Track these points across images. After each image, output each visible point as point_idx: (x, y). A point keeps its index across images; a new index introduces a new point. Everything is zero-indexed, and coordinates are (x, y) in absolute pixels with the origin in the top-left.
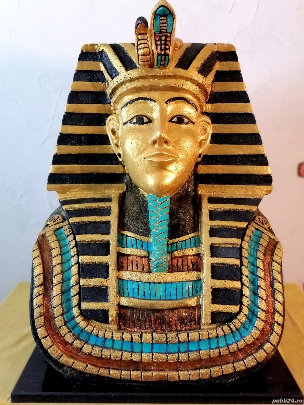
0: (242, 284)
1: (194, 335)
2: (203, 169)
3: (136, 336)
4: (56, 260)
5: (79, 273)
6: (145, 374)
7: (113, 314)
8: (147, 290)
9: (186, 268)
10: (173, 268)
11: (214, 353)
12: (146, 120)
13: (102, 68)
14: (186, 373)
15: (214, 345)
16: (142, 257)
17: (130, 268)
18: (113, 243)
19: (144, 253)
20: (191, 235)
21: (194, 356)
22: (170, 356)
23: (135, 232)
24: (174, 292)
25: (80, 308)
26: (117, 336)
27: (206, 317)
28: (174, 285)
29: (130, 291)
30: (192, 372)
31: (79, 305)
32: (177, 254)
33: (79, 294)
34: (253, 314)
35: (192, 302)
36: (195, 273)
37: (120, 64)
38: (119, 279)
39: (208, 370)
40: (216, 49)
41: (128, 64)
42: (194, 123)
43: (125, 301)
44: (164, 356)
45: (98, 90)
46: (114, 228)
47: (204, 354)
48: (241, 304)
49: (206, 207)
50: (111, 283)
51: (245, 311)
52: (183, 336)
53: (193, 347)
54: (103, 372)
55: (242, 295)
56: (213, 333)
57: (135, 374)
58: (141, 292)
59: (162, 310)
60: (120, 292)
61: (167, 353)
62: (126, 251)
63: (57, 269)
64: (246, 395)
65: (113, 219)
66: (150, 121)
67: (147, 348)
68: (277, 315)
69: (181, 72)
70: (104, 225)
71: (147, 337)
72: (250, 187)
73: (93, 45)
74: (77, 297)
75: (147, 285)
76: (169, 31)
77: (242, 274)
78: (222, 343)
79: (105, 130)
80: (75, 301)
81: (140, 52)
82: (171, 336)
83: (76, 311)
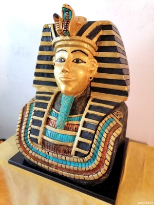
0: (93, 142)
1: (68, 158)
2: (94, 85)
3: (47, 152)
4: (26, 116)
5: (32, 122)
6: (50, 168)
7: (39, 141)
9: (72, 129)
10: (66, 128)
11: (76, 169)
14: (65, 173)
16: (55, 121)
17: (50, 125)
18: (46, 113)
19: (56, 119)
20: (79, 115)
21: (67, 167)
24: (64, 138)
26: (40, 150)
27: (73, 153)
28: (64, 136)
29: (48, 134)
30: (67, 173)
32: (70, 122)
35: (70, 145)
38: (45, 128)
39: (73, 175)
40: (101, 23)
41: (57, 34)
42: (85, 63)
43: (45, 138)
44: (56, 163)
46: (49, 106)
47: (72, 167)
48: (90, 151)
49: (89, 103)
50: (41, 129)
51: (91, 154)
52: (64, 157)
54: (36, 162)
55: (91, 147)
56: (76, 160)
57: (46, 167)
58: (51, 135)
60: (44, 133)
62: (50, 117)
64: (89, 191)
65: (50, 103)
67: (51, 158)
68: (106, 161)
69: (78, 38)
70: (46, 105)
71: (50, 154)
73: (48, 25)
76: (70, 18)
77: (94, 138)
78: (80, 166)
80: (29, 133)
82: (59, 156)
83: (28, 137)
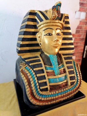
1: (67, 89)
3: (55, 92)
5: (37, 79)
7: (49, 88)
8: (56, 80)
12: (51, 35)
13: (36, 18)
14: (65, 98)
15: (70, 90)
16: (52, 72)
17: (50, 75)
18: (44, 69)
19: (52, 71)
20: (61, 64)
22: (62, 95)
23: (48, 65)
25: (40, 89)
26: (50, 93)
29: (51, 81)
30: (66, 97)
31: (39, 88)
33: (39, 85)
34: (77, 81)
36: (65, 74)
37: (44, 18)
38: (48, 79)
39: (69, 96)
41: (46, 18)
45: (34, 25)
47: (69, 92)
49: (63, 57)
52: (65, 89)
53: (66, 92)
55: (75, 77)
57: (54, 102)
58: (54, 81)
59: (60, 85)
61: (61, 95)
62: (48, 71)
63: (31, 79)
65: (42, 62)
66: (52, 35)
70: (40, 65)
71: (57, 92)
72: (70, 51)
74: (38, 86)
75: (55, 79)
77: (74, 72)
79: (36, 37)
80: (38, 87)
81: (53, 16)
82: (62, 90)
83: (39, 90)
